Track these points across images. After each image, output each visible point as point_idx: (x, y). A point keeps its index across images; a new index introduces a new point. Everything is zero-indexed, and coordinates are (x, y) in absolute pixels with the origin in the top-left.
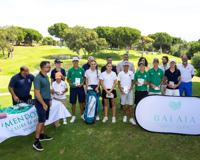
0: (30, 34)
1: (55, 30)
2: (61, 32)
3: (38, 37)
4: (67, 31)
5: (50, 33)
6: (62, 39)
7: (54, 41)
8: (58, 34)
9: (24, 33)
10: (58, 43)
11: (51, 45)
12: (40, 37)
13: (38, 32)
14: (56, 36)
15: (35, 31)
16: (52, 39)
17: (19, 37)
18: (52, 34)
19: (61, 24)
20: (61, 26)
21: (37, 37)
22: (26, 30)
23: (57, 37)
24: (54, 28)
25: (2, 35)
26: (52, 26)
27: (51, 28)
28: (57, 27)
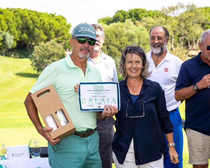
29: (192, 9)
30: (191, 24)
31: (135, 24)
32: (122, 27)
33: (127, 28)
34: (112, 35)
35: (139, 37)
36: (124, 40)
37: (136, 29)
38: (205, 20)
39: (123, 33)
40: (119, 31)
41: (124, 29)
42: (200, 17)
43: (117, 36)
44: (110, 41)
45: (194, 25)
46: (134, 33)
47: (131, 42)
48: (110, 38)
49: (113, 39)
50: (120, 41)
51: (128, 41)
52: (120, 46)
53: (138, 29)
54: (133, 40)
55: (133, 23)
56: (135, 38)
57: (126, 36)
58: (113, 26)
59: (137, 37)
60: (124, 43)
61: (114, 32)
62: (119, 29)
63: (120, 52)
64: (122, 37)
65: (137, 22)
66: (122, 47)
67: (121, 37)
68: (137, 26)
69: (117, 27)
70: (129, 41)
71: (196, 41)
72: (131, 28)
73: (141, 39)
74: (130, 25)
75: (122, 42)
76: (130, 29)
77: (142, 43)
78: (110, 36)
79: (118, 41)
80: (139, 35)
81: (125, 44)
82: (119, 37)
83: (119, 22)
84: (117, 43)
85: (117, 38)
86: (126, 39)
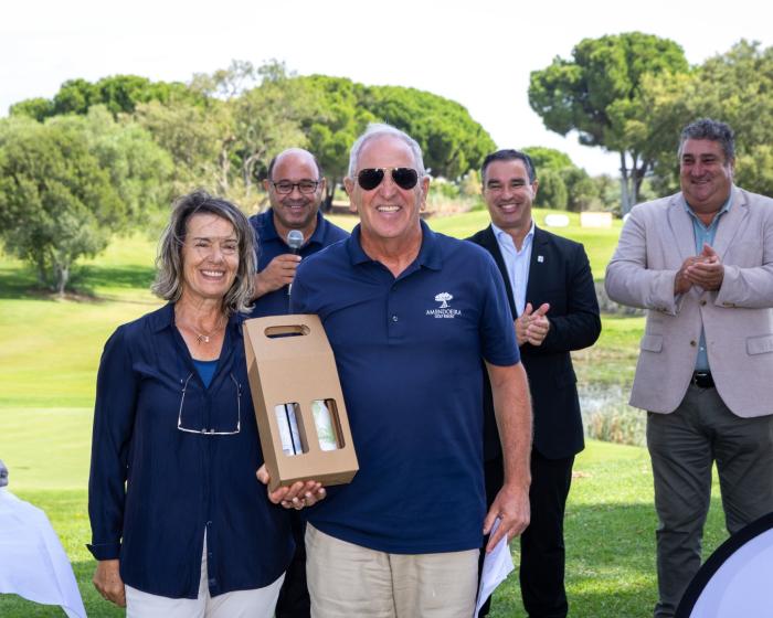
1: (579, 87)
2: (626, 102)
3: (456, 146)
4: (660, 90)
5: (541, 114)
6: (629, 164)
7: (574, 179)
8: (603, 119)
10: (609, 193)
11: (553, 206)
12: (476, 150)
13: (462, 109)
14: (589, 139)
15: (443, 102)
16: (565, 159)
17: (330, 152)
18: (557, 124)
19: (630, 40)
20: (630, 57)
21: (449, 145)
22: (380, 99)
23: (597, 140)
24: (574, 74)
26: (563, 63)
27: (549, 79)
28: (600, 65)
30: (270, 121)
31: (116, 118)
32: (81, 127)
33: (94, 130)
34: (51, 149)
35: (130, 157)
36: (89, 166)
37: (122, 135)
38: (313, 113)
39: (84, 145)
40: (71, 140)
41: (88, 133)
42: (297, 103)
43: (66, 154)
44: (48, 167)
45: (283, 125)
46: (116, 146)
47: (107, 170)
48: (48, 159)
49: (55, 161)
50: (76, 167)
51: (98, 167)
52: (77, 181)
53: (126, 135)
54: (112, 163)
55: (109, 116)
56: (119, 158)
57: (92, 153)
58: (55, 123)
59: (124, 156)
60: (87, 174)
61: (58, 143)
62: (73, 132)
63: (77, 199)
64: (81, 156)
65: (120, 115)
66: (81, 185)
67: (78, 158)
68: (123, 126)
69: (65, 128)
70: (102, 168)
72: (106, 130)
73: (136, 162)
74: (101, 123)
75: (82, 169)
76: (105, 134)
77: (140, 172)
78: (47, 155)
79: (71, 167)
80: (131, 150)
81: (92, 176)
82: (74, 155)
83: (73, 113)
84: (69, 174)
85: (68, 161)
86: (94, 161)
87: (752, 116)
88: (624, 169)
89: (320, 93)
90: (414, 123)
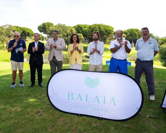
0: (25, 32)
1: (43, 28)
2: (48, 29)
3: (30, 34)
4: (51, 28)
5: (39, 30)
6: (48, 36)
7: (43, 37)
8: (45, 31)
9: (20, 31)
10: (46, 39)
11: (41, 40)
12: (32, 34)
13: (31, 30)
15: (29, 29)
16: (42, 35)
18: (41, 31)
19: (48, 23)
20: (48, 25)
22: (22, 29)
23: (44, 33)
24: (42, 26)
25: (2, 31)
26: (41, 25)
27: (40, 27)
28: (45, 25)
29: (10, 26)
30: (10, 31)
42: (13, 29)
71: (12, 36)
87: (60, 31)
88: (47, 36)
89: (15, 28)
90: (26, 31)
